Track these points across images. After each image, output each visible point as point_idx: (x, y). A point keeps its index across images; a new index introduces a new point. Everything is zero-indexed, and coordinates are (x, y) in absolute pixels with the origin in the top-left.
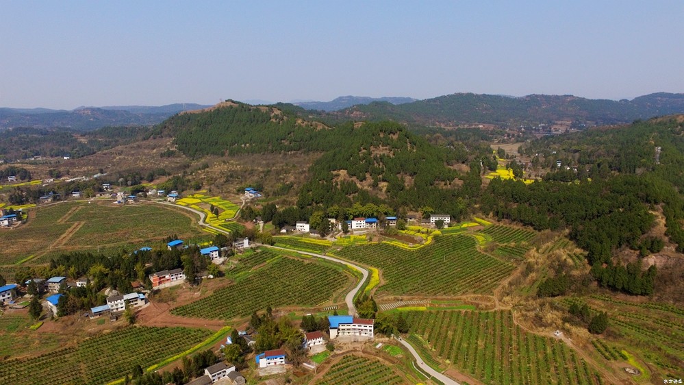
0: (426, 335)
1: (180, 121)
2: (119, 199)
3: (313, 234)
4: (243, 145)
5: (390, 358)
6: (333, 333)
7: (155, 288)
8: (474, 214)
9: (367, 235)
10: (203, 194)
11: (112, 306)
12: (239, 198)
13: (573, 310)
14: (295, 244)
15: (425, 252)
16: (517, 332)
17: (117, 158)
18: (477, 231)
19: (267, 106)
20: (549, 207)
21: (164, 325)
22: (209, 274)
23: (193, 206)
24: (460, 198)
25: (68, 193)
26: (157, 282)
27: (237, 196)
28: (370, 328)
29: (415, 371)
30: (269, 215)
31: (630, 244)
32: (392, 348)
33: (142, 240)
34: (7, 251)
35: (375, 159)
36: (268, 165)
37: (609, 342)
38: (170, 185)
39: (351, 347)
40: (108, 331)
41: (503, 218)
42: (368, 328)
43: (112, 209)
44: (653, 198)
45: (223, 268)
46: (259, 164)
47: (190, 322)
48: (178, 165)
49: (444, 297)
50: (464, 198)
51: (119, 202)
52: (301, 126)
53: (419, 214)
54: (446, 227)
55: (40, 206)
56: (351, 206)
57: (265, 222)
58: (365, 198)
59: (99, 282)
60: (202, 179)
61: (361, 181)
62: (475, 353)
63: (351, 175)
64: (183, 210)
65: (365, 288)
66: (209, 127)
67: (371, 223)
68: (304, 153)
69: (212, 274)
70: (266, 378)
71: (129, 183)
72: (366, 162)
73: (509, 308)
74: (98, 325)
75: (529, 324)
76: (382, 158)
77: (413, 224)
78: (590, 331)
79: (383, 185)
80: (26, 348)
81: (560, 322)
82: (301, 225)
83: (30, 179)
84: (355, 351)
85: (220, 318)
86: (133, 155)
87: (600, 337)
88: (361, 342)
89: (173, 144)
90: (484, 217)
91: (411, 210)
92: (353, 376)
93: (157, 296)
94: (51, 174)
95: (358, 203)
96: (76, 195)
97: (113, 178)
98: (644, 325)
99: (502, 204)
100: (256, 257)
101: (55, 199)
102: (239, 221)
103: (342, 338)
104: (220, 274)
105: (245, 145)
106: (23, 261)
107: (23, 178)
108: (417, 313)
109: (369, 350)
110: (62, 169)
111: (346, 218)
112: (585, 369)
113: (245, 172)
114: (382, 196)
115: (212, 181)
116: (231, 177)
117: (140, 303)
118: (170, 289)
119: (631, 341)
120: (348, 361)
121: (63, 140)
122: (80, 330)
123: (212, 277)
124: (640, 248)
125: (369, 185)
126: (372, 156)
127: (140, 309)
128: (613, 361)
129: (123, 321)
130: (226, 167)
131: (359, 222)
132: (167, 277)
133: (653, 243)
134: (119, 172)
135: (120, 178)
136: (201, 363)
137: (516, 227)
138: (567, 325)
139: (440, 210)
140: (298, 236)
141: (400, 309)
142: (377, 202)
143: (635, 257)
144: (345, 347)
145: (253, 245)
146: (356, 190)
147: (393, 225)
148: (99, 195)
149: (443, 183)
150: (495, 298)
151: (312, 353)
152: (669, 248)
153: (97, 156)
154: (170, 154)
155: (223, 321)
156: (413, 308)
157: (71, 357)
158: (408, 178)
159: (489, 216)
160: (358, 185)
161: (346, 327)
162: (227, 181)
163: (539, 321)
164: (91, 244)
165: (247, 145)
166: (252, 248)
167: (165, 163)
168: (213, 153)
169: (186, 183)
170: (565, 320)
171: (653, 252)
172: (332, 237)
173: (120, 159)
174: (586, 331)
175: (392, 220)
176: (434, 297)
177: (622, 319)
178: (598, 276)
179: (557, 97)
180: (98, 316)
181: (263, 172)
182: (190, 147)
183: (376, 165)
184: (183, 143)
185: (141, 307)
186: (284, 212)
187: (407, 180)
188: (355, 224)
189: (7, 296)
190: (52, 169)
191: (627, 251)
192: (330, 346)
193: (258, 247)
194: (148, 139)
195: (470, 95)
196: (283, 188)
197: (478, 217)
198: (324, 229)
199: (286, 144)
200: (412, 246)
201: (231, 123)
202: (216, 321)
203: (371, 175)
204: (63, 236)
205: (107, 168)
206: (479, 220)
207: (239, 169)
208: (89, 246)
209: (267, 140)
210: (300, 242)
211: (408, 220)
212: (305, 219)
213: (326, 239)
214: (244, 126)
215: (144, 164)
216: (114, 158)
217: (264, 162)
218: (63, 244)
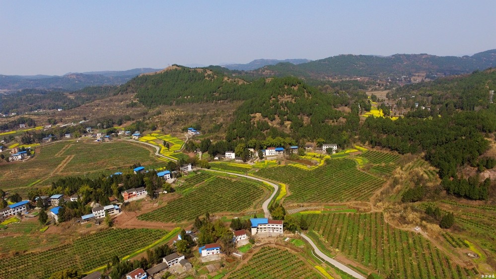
0: (321, 231)
1: (140, 81)
2: (99, 138)
3: (238, 160)
4: (186, 97)
5: (295, 248)
6: (254, 231)
7: (126, 201)
8: (354, 143)
9: (277, 160)
10: (158, 133)
11: (96, 214)
12: (184, 135)
13: (428, 211)
14: (225, 167)
15: (319, 171)
16: (387, 228)
17: (96, 109)
18: (357, 155)
19: (202, 68)
20: (410, 137)
21: (133, 227)
22: (164, 190)
23: (151, 142)
24: (344, 132)
25: (62, 135)
26: (127, 197)
27: (182, 134)
28: (281, 227)
29: (313, 257)
30: (206, 147)
31: (470, 162)
32: (296, 241)
33: (116, 167)
34: (22, 177)
35: (281, 105)
36: (204, 111)
37: (455, 235)
38: (134, 127)
39: (267, 241)
40: (94, 232)
41: (376, 145)
42: (279, 227)
43: (93, 146)
44: (488, 129)
45: (174, 186)
46: (197, 111)
47: (151, 225)
48: (139, 112)
49: (334, 203)
50: (347, 131)
51: (98, 141)
52: (227, 82)
53: (314, 144)
54: (334, 153)
55: (43, 144)
56: (264, 139)
57: (203, 153)
58: (275, 133)
59: (86, 198)
60: (156, 122)
61: (272, 121)
62: (357, 244)
63: (264, 117)
64: (144, 145)
65: (276, 198)
66: (161, 85)
67: (279, 151)
68: (230, 101)
69: (166, 190)
70: (207, 264)
71: (105, 126)
72: (275, 107)
73: (381, 211)
74: (87, 227)
75: (396, 222)
76: (286, 104)
77: (310, 151)
78: (441, 226)
79: (288, 123)
80: (37, 245)
81: (418, 220)
82: (229, 153)
83: (35, 125)
84: (270, 243)
85: (173, 222)
86: (107, 106)
87: (449, 231)
88: (274, 237)
89: (135, 98)
90: (362, 145)
91: (309, 141)
92: (269, 262)
93: (127, 207)
94: (49, 122)
95: (270, 137)
96: (68, 136)
97: (93, 124)
98: (481, 222)
99: (375, 135)
100: (197, 178)
101: (53, 139)
102: (184, 152)
103: (260, 235)
104: (171, 190)
105: (187, 97)
106: (33, 184)
107: (30, 125)
108: (314, 215)
109: (280, 243)
110: (57, 118)
111: (262, 148)
112: (438, 254)
113: (188, 116)
114: (287, 131)
115: (163, 123)
116: (177, 120)
117: (116, 212)
118: (137, 201)
119: (472, 234)
120: (265, 251)
121: (57, 97)
122: (74, 232)
123: (166, 192)
124: (478, 165)
125: (278, 124)
126: (279, 102)
127: (116, 216)
128: (458, 248)
129: (104, 225)
130: (173, 113)
131: (271, 151)
132: (134, 193)
133: (487, 161)
134: (97, 119)
135: (98, 123)
136: (160, 254)
137: (386, 152)
138: (424, 223)
139: (330, 141)
140: (227, 161)
141: (302, 213)
142: (283, 136)
143: (475, 172)
144: (262, 241)
145: (195, 169)
146: (268, 128)
147: (295, 152)
148: (83, 136)
149: (331, 121)
150: (371, 204)
151: (239, 245)
153: (81, 108)
154: (133, 105)
155: (175, 224)
156: (311, 212)
157: (69, 251)
158: (305, 118)
159: (366, 144)
160: (270, 124)
161: (263, 226)
162: (175, 123)
163: (403, 220)
164: (79, 171)
165: (189, 97)
166: (194, 171)
167: (130, 112)
168: (164, 104)
169: (145, 126)
170: (422, 219)
171: (487, 168)
172: (251, 162)
173: (98, 109)
174: (438, 226)
175: (294, 149)
176: (326, 204)
177: (465, 217)
178: (446, 186)
179: (415, 56)
180: (87, 222)
181: (200, 116)
182: (148, 100)
183: (282, 109)
184: (142, 97)
185: (116, 215)
186: (216, 144)
187: (305, 120)
188: (268, 152)
189: (23, 209)
190: (50, 118)
191: (468, 168)
192: (252, 240)
193: (198, 171)
194: (117, 95)
195: (350, 56)
196: (215, 128)
197: (357, 145)
198: (245, 157)
199: (217, 95)
200: (309, 167)
201: (177, 82)
202: (170, 223)
203: (279, 116)
204: (60, 165)
205: (89, 116)
206: (358, 147)
207: (183, 115)
208: (79, 173)
209: (203, 93)
210: (229, 166)
211: (307, 148)
212: (231, 149)
213: (247, 164)
214: (186, 83)
215: (114, 113)
216: (94, 109)
217: (201, 109)
218: (60, 171)
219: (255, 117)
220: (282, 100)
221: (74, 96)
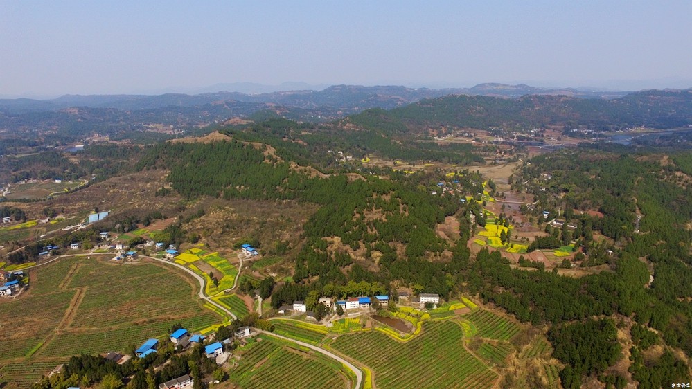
1: (173, 152)
2: (119, 255)
3: (309, 317)
4: (238, 187)
8: (462, 292)
9: (361, 317)
10: (201, 248)
12: (236, 255)
14: (294, 331)
15: (415, 345)
17: (111, 191)
18: (463, 317)
20: (531, 298)
22: (216, 379)
23: (192, 266)
24: (449, 274)
25: (67, 245)
27: (235, 252)
30: (267, 289)
35: (367, 224)
36: (263, 214)
38: (167, 237)
41: (488, 301)
43: (112, 269)
45: (227, 367)
46: (254, 213)
48: (174, 206)
50: (452, 274)
51: (119, 259)
52: (295, 171)
53: (409, 291)
54: (435, 307)
55: (41, 264)
56: (345, 284)
57: (264, 298)
58: (358, 273)
60: (199, 229)
61: (355, 250)
63: (345, 244)
64: (181, 271)
66: (203, 163)
67: (364, 304)
68: (299, 202)
71: (126, 229)
72: (359, 228)
76: (375, 223)
77: (403, 303)
79: (376, 254)
82: (298, 305)
83: (26, 219)
89: (168, 181)
90: (471, 297)
91: (403, 285)
94: (46, 213)
95: (352, 280)
96: (74, 247)
97: (110, 224)
99: (488, 285)
100: (259, 349)
102: (238, 293)
104: (225, 378)
105: (240, 187)
106: (33, 351)
107: (18, 219)
110: (56, 206)
111: (340, 296)
113: (241, 222)
114: (375, 268)
115: (208, 231)
116: (228, 227)
123: (218, 382)
125: (362, 255)
126: (366, 220)
130: (221, 214)
131: (353, 303)
132: (176, 385)
133: (617, 378)
134: (115, 216)
135: (116, 224)
137: (501, 313)
139: (430, 288)
140: (295, 317)
142: (369, 278)
145: (254, 334)
146: (350, 262)
147: (385, 304)
148: (97, 247)
149: (433, 254)
152: (632, 385)
153: (90, 190)
154: (165, 193)
158: (399, 246)
159: (476, 297)
160: (352, 255)
162: (223, 233)
164: (97, 326)
165: (242, 187)
166: (253, 337)
167: (160, 204)
168: (208, 194)
169: (183, 234)
172: (328, 320)
173: (114, 192)
175: (384, 300)
179: (551, 98)
181: (258, 223)
182: (185, 186)
183: (369, 230)
184: (177, 181)
187: (399, 248)
188: (350, 305)
190: (46, 207)
193: (258, 336)
194: (141, 170)
195: (463, 97)
196: (279, 248)
197: (465, 297)
198: (320, 313)
199: (281, 191)
200: (402, 336)
201: (225, 160)
203: (364, 243)
205: (102, 203)
206: (466, 300)
207: (235, 218)
208: (95, 328)
209: (262, 184)
210: (297, 327)
211: (400, 297)
212: (301, 299)
213: (322, 324)
214: (238, 164)
215: (139, 205)
216: (108, 191)
217: (259, 210)
218: (70, 324)
219: (332, 243)
220: (369, 215)
221: (78, 158)
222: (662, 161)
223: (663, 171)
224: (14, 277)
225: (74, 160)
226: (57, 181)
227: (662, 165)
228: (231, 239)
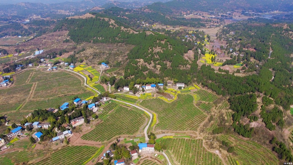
0: (172, 150)
1: (70, 22)
2: (49, 68)
3: (131, 93)
4: (99, 38)
5: (160, 161)
6: (140, 151)
7: (73, 126)
8: (194, 82)
9: (152, 92)
10: (84, 64)
11: (60, 137)
12: (99, 67)
13: (223, 142)
14: (124, 98)
15: (174, 104)
16: (204, 150)
17: (44, 41)
18: (194, 92)
20: (223, 85)
21: (80, 144)
22: (93, 118)
23: (81, 72)
24: (189, 75)
25: (27, 64)
26: (74, 123)
27: (98, 66)
28: (153, 149)
30: (113, 81)
31: (247, 115)
32: (160, 156)
34: (11, 102)
35: (155, 54)
36: (110, 49)
37: (233, 157)
38: (70, 60)
39: (146, 156)
40: (60, 148)
41: (205, 86)
43: (47, 74)
45: (97, 113)
46: (106, 49)
47: (90, 143)
48: (72, 47)
49: (180, 131)
51: (50, 70)
52: (123, 31)
53: (172, 82)
54: (183, 88)
55: (17, 73)
56: (145, 78)
57: (112, 85)
58: (151, 74)
59: (52, 125)
60: (83, 57)
61: (149, 65)
62: (188, 159)
63: (145, 62)
64: (77, 75)
65: (151, 125)
66: (83, 28)
67: (153, 87)
68: (125, 44)
71: (52, 57)
72: (151, 55)
73: (202, 138)
74: (56, 145)
75: (208, 147)
76: (158, 53)
77: (169, 87)
78: (228, 152)
79: (159, 67)
80: (33, 157)
81: (218, 147)
82: (126, 88)
83: (8, 54)
84: (148, 157)
85: (100, 141)
86: (50, 39)
87: (231, 154)
88: (150, 154)
89: (68, 35)
90: (198, 84)
91: (169, 79)
93: (75, 130)
94: (16, 51)
95: (148, 77)
96: (30, 65)
97: (45, 55)
98: (246, 151)
99: (205, 80)
100: (110, 106)
102: (100, 83)
103: (143, 152)
104: (97, 117)
105: (100, 38)
106: (19, 108)
107: (4, 54)
108: (170, 139)
109: (152, 157)
110: (20, 48)
111: (143, 85)
113: (101, 53)
114: (158, 72)
115: (87, 57)
116: (95, 55)
117: (69, 134)
118: (79, 126)
119: (240, 157)
120: (146, 163)
121: (17, 27)
122: (50, 148)
124: (250, 118)
125: (153, 67)
126: (154, 52)
127: (70, 137)
129: (64, 144)
130: (92, 50)
132: (77, 121)
133: (255, 117)
135: (47, 55)
137: (210, 91)
138: (221, 149)
140: (125, 93)
141: (164, 138)
142: (155, 76)
143: (248, 121)
144: (144, 156)
145: (108, 100)
146: (147, 69)
147: (162, 87)
148: (40, 65)
149: (182, 66)
151: (133, 159)
152: (260, 120)
153: (35, 41)
154: (67, 41)
155: (101, 142)
156: (168, 137)
157: (50, 161)
158: (168, 63)
159: (200, 85)
160: (148, 67)
161: (145, 148)
162: (93, 58)
163: (211, 146)
164: (43, 97)
165: (101, 38)
166: (107, 101)
167: (65, 46)
168: (86, 41)
169: (76, 59)
170: (220, 147)
171: (254, 121)
172: (138, 94)
173: (45, 41)
174: (227, 152)
175: (161, 85)
176: (176, 132)
177: (239, 147)
178: (234, 127)
180: (55, 142)
181: (108, 54)
182: (76, 37)
183: (155, 56)
184: (72, 36)
185: (70, 136)
188: (148, 88)
190: (16, 48)
191: (246, 118)
192: (139, 156)
193: (110, 100)
194: (56, 31)
196: (117, 64)
197: (195, 84)
198: (135, 91)
199: (117, 39)
200: (169, 100)
201: (92, 26)
202: (98, 142)
203: (153, 62)
204: (31, 92)
205: (40, 46)
206: (195, 86)
207: (98, 52)
208: (43, 99)
209: (109, 37)
210: (126, 97)
211: (168, 84)
212: (127, 85)
213: (136, 95)
214: (98, 28)
215: (57, 47)
216: (42, 41)
217: (108, 48)
218: (32, 97)
219: (140, 62)
221: (27, 26)
222: (284, 26)
223: (284, 31)
224: (6, 79)
225: (26, 27)
226: (19, 37)
227: (284, 28)
228: (97, 61)
